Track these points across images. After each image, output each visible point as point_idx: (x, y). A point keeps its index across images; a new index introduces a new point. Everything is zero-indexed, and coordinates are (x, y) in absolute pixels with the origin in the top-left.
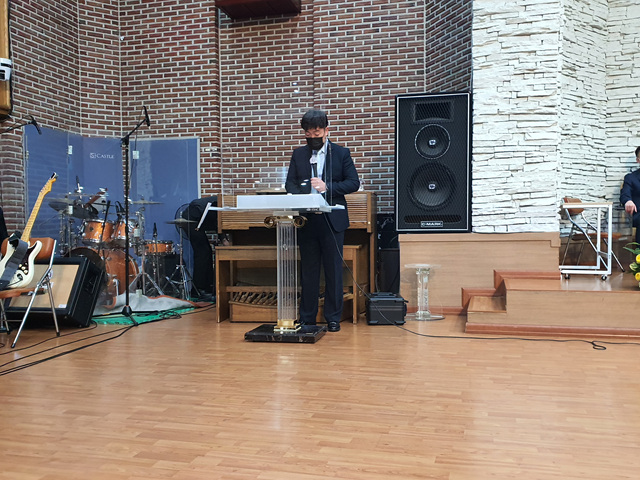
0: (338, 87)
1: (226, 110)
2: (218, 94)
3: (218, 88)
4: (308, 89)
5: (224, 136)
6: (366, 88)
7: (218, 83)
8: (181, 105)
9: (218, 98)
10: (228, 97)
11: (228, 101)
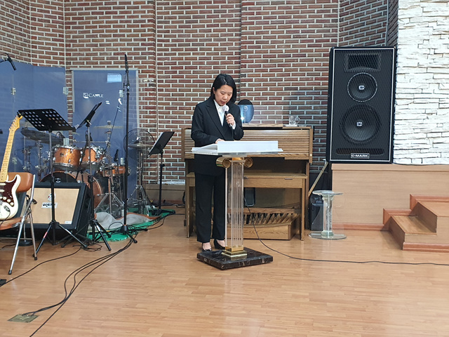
0: (262, 30)
1: (161, 45)
2: (155, 31)
3: (154, 26)
4: (235, 30)
5: (159, 68)
6: (287, 32)
7: (155, 22)
8: (121, 40)
9: (154, 35)
10: (163, 34)
11: (163, 38)
